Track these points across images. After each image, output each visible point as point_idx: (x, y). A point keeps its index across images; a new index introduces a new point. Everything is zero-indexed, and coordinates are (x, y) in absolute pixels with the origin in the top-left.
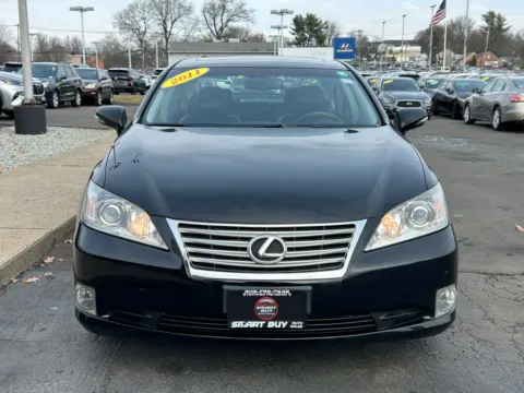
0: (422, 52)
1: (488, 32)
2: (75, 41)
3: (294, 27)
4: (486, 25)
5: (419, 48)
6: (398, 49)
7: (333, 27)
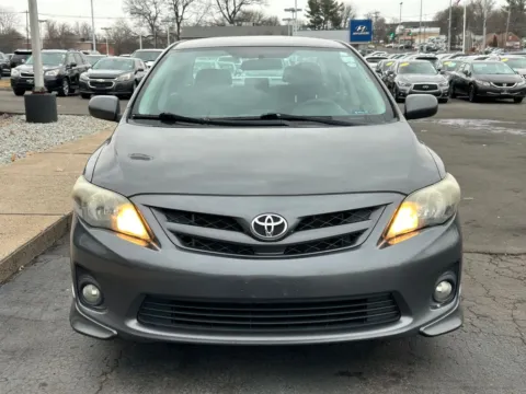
0: (441, 33)
1: (509, 12)
2: (85, 27)
3: (309, 9)
4: (507, 4)
5: (438, 30)
6: (416, 30)
7: (349, 9)
